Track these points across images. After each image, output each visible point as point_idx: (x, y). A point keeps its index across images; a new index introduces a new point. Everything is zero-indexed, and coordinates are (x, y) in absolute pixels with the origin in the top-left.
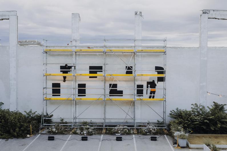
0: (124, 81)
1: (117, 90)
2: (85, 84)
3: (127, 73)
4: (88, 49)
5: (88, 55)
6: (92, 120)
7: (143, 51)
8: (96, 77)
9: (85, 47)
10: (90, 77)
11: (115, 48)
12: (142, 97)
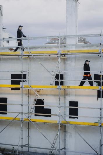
0: (52, 95)
1: (45, 108)
2: (6, 99)
3: (57, 83)
4: (10, 51)
5: (9, 59)
6: (14, 147)
7: (70, 52)
8: (19, 89)
9: (7, 49)
10: (13, 89)
11: (41, 49)
12: (76, 119)
